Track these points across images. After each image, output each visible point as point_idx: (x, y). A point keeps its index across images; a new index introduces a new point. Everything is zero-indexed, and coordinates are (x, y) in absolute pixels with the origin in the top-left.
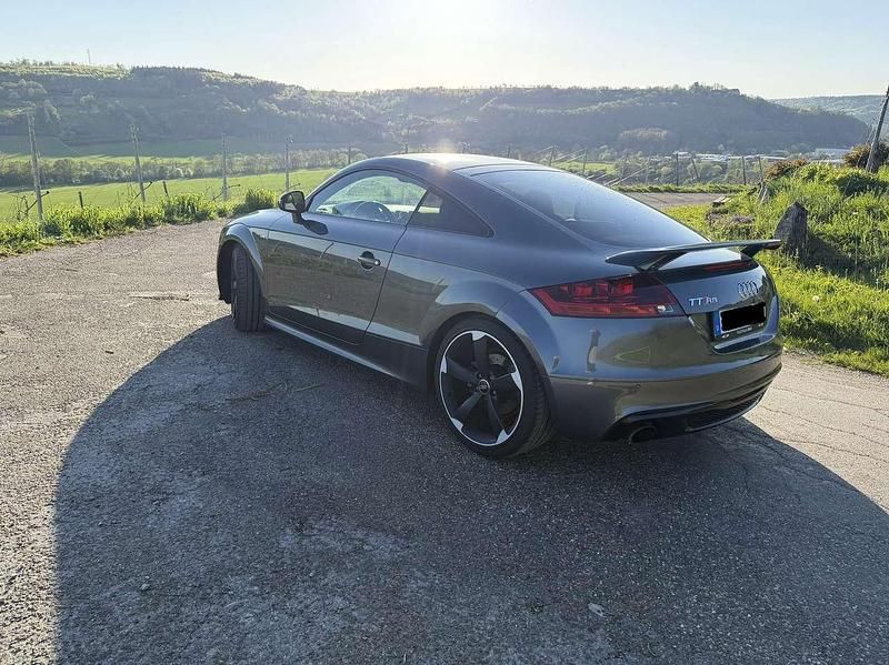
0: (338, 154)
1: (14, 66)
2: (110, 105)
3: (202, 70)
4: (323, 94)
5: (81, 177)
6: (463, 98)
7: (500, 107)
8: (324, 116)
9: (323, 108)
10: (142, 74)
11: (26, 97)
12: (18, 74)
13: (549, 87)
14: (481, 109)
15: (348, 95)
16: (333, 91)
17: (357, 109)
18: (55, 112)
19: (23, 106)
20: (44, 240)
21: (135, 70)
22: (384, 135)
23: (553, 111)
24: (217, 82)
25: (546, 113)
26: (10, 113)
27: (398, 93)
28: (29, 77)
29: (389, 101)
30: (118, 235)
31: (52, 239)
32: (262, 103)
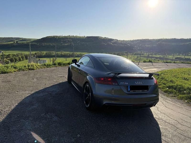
0: (123, 53)
1: (68, 36)
2: (82, 43)
3: (99, 37)
4: (122, 41)
5: (76, 56)
6: (153, 41)
7: (162, 43)
8: (121, 45)
9: (122, 44)
10: (88, 37)
11: (69, 42)
12: (68, 38)
13: (175, 38)
14: (157, 43)
15: (127, 41)
16: (124, 40)
17: (128, 44)
18: (73, 44)
19: (68, 43)
20: (52, 66)
21: (87, 37)
22: (134, 49)
23: (176, 44)
24: (101, 39)
25: (174, 44)
26: (66, 45)
27: (138, 40)
28: (70, 38)
29: (136, 42)
30: (65, 66)
31: (54, 66)
32: (109, 43)
